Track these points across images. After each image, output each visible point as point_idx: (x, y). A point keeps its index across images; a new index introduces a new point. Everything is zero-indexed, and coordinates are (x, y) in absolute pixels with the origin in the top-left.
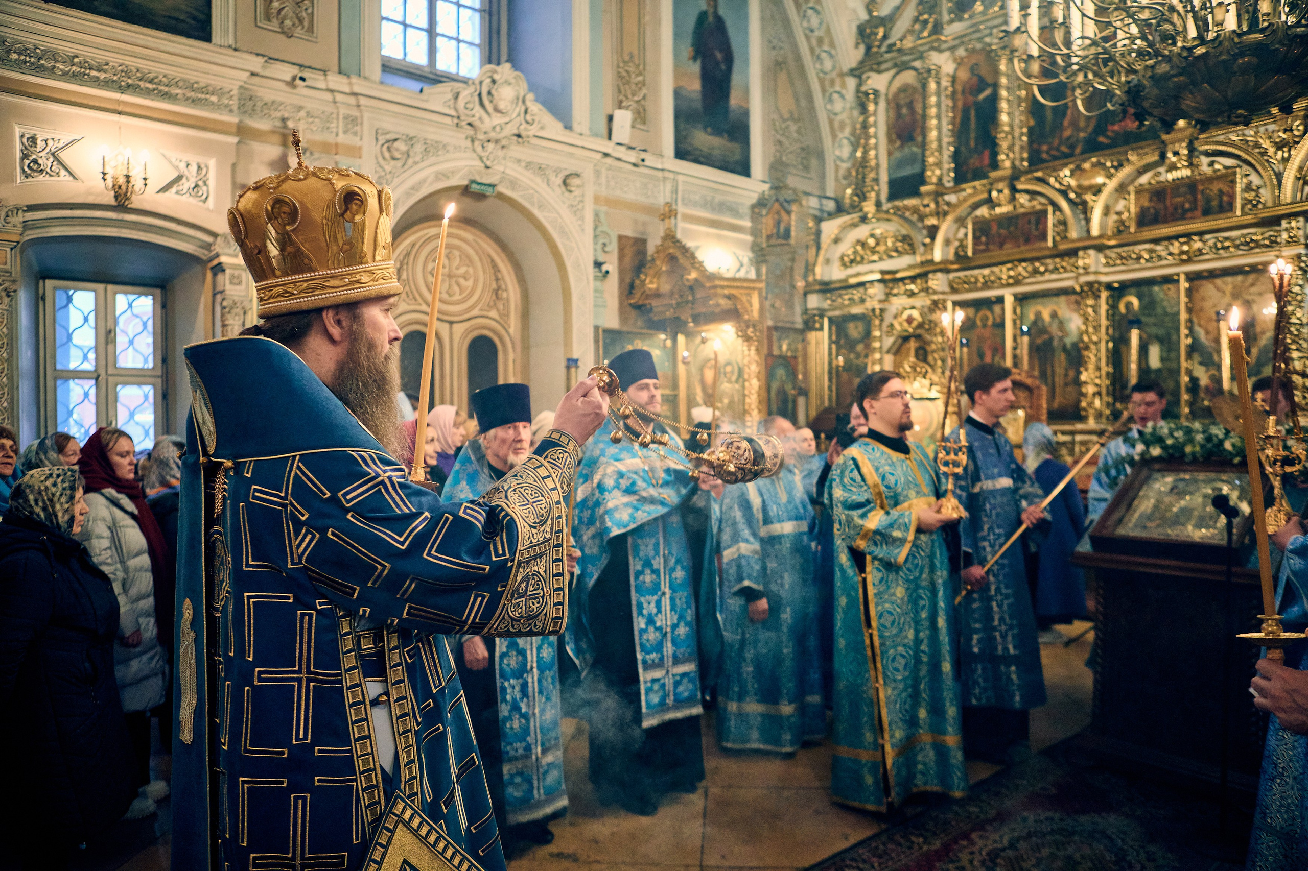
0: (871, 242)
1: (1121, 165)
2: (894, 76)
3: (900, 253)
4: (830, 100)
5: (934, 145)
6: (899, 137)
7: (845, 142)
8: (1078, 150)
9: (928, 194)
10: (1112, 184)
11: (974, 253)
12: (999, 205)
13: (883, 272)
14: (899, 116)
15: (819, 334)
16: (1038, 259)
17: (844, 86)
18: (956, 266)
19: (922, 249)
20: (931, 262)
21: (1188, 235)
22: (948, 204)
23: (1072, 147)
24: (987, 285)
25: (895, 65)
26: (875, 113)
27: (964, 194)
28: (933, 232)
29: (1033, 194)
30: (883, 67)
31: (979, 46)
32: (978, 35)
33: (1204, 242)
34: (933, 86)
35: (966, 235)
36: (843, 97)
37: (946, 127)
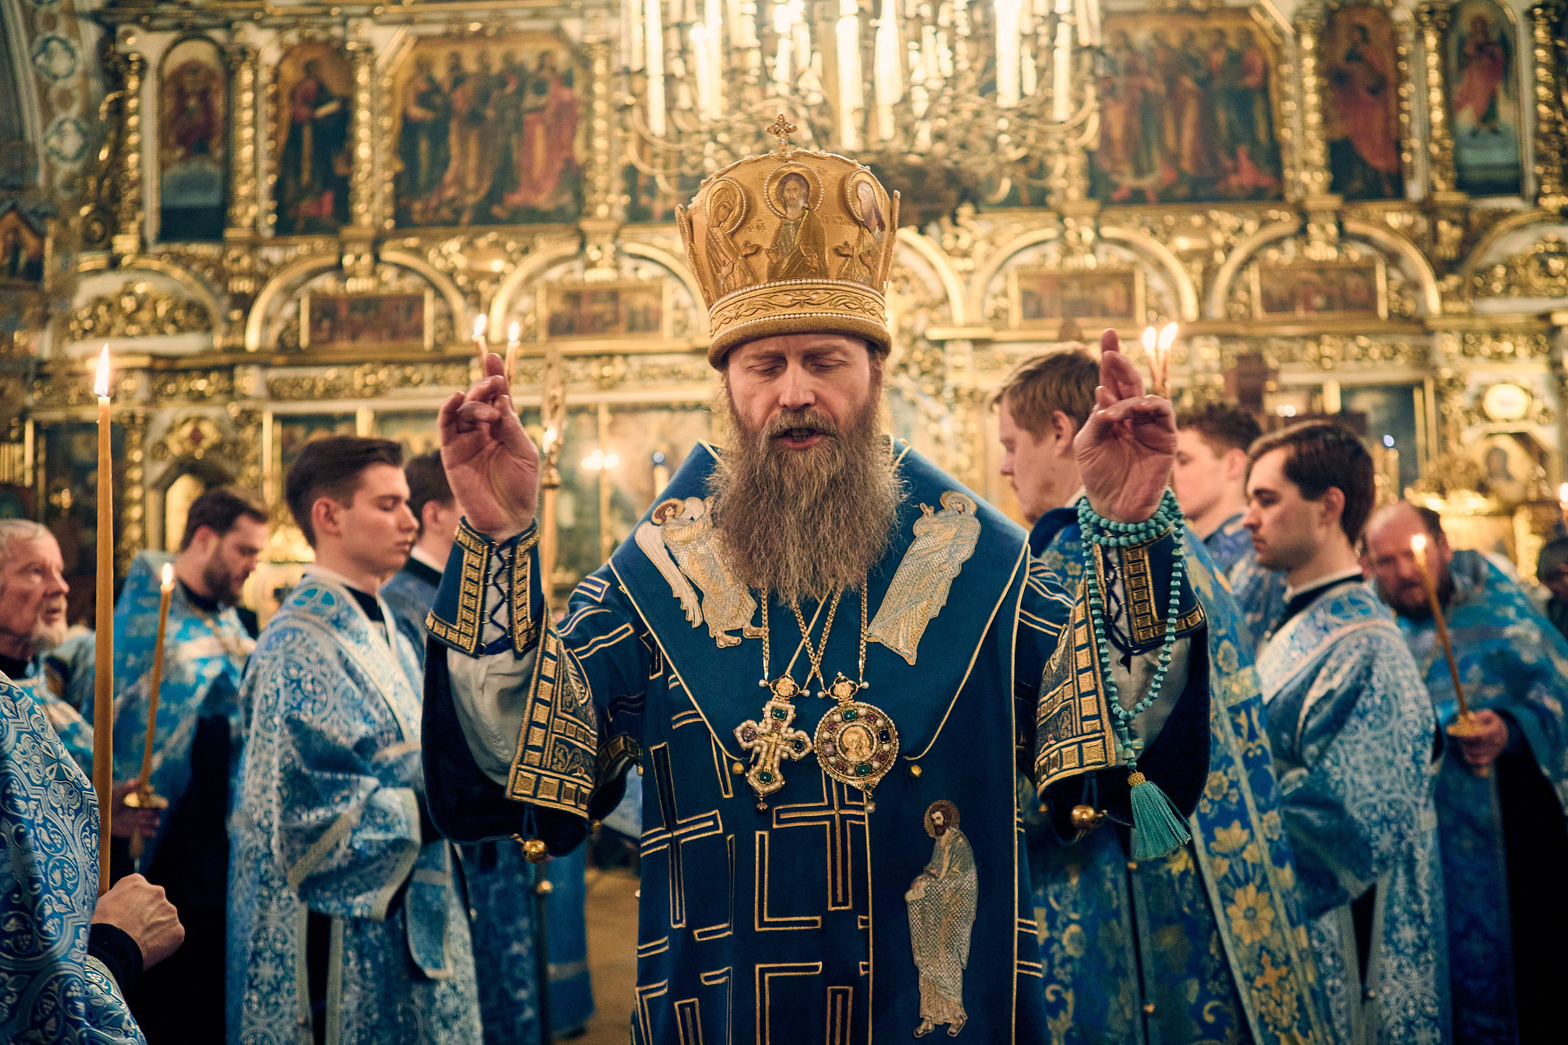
0: (128, 303)
1: (525, 251)
2: (175, 43)
3: (181, 330)
4: (45, 48)
5: (247, 169)
6: (182, 141)
7: (69, 127)
8: (466, 218)
9: (238, 242)
10: (517, 276)
11: (312, 341)
12: (354, 275)
13: (155, 357)
14: (181, 109)
15: (17, 450)
16: (410, 363)
17: (74, 32)
18: (280, 359)
19: (222, 327)
20: (242, 349)
21: (611, 355)
22: (267, 262)
23: (458, 212)
24: (331, 392)
25: (179, 26)
26: (138, 94)
27: (291, 253)
28: (245, 303)
29: (403, 270)
30: (157, 23)
31: (321, 36)
32: (324, 20)
33: (629, 365)
34: (246, 77)
35: (298, 314)
36: (71, 52)
37: (266, 146)
